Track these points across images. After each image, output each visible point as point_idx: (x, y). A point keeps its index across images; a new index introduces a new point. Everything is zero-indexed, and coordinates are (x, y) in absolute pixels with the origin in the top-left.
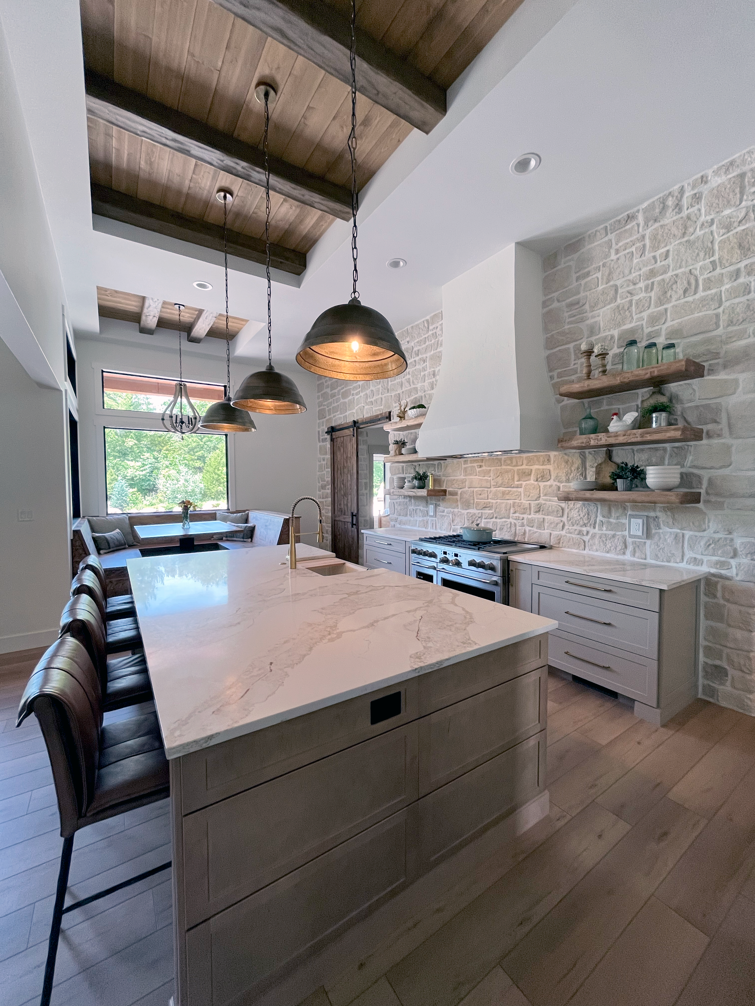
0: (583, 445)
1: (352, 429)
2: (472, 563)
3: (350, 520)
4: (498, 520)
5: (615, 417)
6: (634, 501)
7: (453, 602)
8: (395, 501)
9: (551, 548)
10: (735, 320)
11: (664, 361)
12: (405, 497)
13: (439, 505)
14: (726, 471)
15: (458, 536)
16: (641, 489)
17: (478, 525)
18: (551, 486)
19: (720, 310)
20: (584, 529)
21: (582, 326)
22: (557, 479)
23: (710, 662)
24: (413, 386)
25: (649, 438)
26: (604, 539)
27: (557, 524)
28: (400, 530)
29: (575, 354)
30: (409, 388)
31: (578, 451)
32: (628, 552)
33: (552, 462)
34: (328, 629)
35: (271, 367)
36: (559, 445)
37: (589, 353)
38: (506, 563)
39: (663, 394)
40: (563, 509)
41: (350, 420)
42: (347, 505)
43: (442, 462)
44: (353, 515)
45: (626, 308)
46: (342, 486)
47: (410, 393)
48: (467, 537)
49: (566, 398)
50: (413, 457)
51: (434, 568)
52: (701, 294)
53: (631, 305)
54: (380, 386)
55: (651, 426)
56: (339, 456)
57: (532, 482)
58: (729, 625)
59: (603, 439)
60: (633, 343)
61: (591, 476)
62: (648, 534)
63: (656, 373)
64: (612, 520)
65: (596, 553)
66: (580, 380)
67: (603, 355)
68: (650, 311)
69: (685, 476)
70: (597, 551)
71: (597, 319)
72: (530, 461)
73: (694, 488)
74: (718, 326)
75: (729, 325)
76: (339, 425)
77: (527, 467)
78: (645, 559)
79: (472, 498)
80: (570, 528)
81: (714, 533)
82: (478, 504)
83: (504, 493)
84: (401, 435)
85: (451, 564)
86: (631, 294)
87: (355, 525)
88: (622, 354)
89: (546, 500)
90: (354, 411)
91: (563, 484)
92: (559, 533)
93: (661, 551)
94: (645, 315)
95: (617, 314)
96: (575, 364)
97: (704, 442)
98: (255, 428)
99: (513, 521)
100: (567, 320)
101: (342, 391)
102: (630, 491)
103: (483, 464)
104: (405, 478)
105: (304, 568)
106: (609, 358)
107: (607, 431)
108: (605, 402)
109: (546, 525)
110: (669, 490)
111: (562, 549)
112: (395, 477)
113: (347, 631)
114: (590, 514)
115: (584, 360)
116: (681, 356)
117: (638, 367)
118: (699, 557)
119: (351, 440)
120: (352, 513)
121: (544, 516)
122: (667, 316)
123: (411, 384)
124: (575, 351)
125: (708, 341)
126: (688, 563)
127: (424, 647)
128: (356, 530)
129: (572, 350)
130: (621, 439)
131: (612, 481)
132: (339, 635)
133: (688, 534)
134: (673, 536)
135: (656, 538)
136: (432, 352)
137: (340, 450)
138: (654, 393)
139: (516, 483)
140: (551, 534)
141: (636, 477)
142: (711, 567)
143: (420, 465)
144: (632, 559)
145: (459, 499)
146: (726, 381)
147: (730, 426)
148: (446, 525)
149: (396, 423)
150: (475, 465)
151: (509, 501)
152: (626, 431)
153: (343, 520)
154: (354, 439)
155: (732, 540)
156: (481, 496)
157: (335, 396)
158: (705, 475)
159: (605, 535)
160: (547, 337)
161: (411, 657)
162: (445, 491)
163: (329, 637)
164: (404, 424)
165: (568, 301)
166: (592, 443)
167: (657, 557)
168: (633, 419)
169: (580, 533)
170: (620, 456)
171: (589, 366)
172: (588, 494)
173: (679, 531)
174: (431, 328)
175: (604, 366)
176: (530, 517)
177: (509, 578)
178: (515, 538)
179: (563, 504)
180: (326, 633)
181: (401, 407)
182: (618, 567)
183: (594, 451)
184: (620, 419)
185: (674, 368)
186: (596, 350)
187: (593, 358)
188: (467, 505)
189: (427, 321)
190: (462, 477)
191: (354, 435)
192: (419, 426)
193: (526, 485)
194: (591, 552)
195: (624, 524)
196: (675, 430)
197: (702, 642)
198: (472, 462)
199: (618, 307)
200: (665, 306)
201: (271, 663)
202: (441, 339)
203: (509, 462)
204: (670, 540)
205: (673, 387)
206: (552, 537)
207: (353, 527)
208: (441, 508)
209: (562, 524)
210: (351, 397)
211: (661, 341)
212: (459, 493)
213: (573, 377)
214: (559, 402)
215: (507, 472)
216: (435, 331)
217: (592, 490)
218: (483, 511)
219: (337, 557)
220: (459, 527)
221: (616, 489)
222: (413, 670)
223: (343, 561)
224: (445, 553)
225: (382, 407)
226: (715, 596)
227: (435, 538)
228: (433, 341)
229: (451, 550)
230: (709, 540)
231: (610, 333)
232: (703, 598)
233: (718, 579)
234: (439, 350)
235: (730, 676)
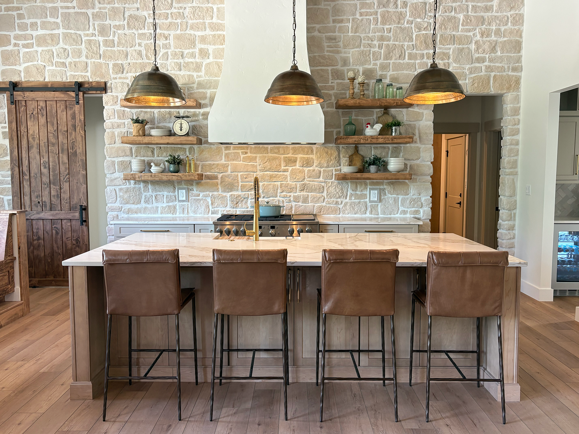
4: (266, 199)
5: (368, 126)
13: (192, 189)
14: (418, 162)
18: (314, 171)
20: (339, 200)
21: (338, 57)
22: (319, 165)
26: (353, 205)
27: (319, 198)
29: (332, 76)
32: (368, 212)
33: (314, 153)
40: (323, 187)
43: (194, 146)
44: (82, 209)
45: (367, 54)
52: (407, 61)
53: (370, 54)
57: (298, 167)
61: (344, 163)
62: (380, 200)
64: (357, 192)
65: (348, 216)
68: (381, 61)
70: (348, 213)
71: (348, 55)
72: (296, 151)
77: (293, 156)
78: (378, 215)
79: (236, 181)
80: (329, 200)
81: (413, 195)
82: (243, 186)
83: (271, 176)
86: (370, 46)
87: (85, 221)
88: (367, 84)
89: (310, 181)
91: (323, 169)
92: (320, 204)
93: (387, 209)
94: (378, 63)
95: (362, 56)
96: (332, 83)
97: (408, 145)
99: (281, 199)
100: (326, 50)
106: (356, 83)
109: (310, 200)
111: (323, 216)
114: (343, 189)
118: (406, 209)
120: (82, 206)
121: (308, 193)
122: (390, 67)
124: (332, 73)
126: (401, 214)
129: (330, 72)
133: (401, 197)
134: (393, 199)
135: (384, 201)
136: (180, 32)
138: (384, 113)
139: (283, 168)
140: (314, 206)
142: (412, 214)
144: (370, 216)
145: (219, 183)
151: (276, 183)
154: (79, 107)
155: (420, 198)
156: (247, 179)
158: (409, 164)
159: (354, 202)
167: (384, 213)
168: (380, 128)
169: (337, 203)
170: (363, 151)
173: (396, 196)
176: (296, 194)
179: (323, 183)
183: (347, 146)
184: (372, 127)
188: (230, 188)
190: (223, 162)
191: (77, 103)
193: (293, 170)
194: (344, 215)
195: (366, 194)
199: (362, 52)
200: (389, 61)
204: (391, 202)
206: (315, 208)
207: (83, 225)
208: (195, 192)
209: (323, 198)
211: (387, 81)
212: (220, 177)
213: (332, 92)
215: (274, 158)
230: (411, 200)
231: (357, 67)
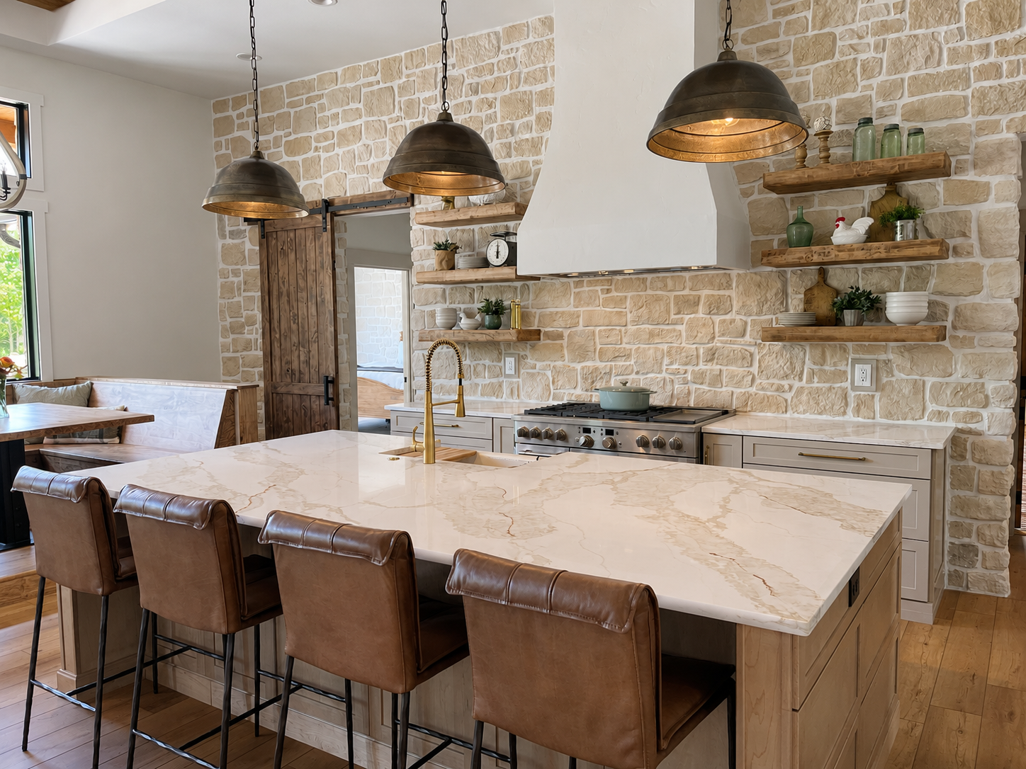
1: (319, 216)
3: (318, 391)
4: (641, 376)
5: (841, 223)
9: (735, 413)
10: (986, 109)
13: (525, 357)
14: (976, 300)
19: (969, 92)
20: (785, 383)
22: (744, 308)
26: (815, 394)
27: (743, 376)
31: (775, 269)
32: (850, 412)
33: (734, 285)
38: (699, 437)
39: (900, 196)
40: (751, 355)
42: (307, 361)
43: (530, 283)
44: (327, 382)
45: (848, 69)
52: (946, 67)
53: (855, 66)
57: (700, 315)
58: (979, 492)
59: (830, 253)
60: (868, 122)
61: (797, 307)
62: (878, 384)
64: (825, 367)
65: (804, 416)
68: (881, 78)
70: (805, 412)
71: (805, 79)
72: (696, 284)
73: (937, 321)
74: (965, 113)
75: (978, 114)
77: (692, 293)
78: (874, 418)
79: (591, 343)
82: (603, 351)
84: (441, 234)
86: (855, 50)
87: (332, 399)
89: (724, 342)
91: (752, 318)
92: (745, 390)
94: (875, 82)
95: (835, 76)
97: (951, 260)
99: (667, 376)
103: (613, 287)
106: (833, 139)
108: (817, 200)
109: (724, 380)
111: (752, 413)
114: (794, 361)
118: (944, 409)
119: (316, 237)
120: (327, 377)
121: (720, 367)
122: (903, 89)
125: (956, 130)
126: (931, 418)
128: (333, 410)
134: (911, 386)
138: (888, 192)
139: (673, 317)
140: (732, 393)
142: (959, 421)
145: (565, 344)
146: (975, 184)
147: (981, 240)
148: (539, 390)
150: (599, 288)
153: (298, 392)
154: (327, 235)
156: (609, 339)
158: (952, 303)
159: (817, 389)
162: (539, 332)
165: (760, 44)
166: (815, 259)
167: (888, 415)
168: (867, 228)
169: (780, 388)
170: (838, 278)
174: (504, 47)
176: (697, 369)
178: (671, 402)
179: (753, 349)
183: (801, 270)
184: (848, 226)
188: (582, 353)
189: (496, 34)
190: (571, 309)
191: (325, 229)
193: (691, 321)
195: (846, 372)
198: (590, 283)
199: (837, 65)
200: (901, 75)
203: (660, 284)
204: (906, 390)
205: (911, 186)
206: (735, 397)
207: (328, 404)
208: (530, 361)
209: (751, 376)
212: (566, 334)
215: (658, 299)
218: (612, 365)
221: (843, 325)
224: (587, 431)
226: (963, 458)
228: (508, 74)
230: (956, 387)
231: (826, 101)
232: (949, 463)
233: (967, 436)
235: (980, 555)
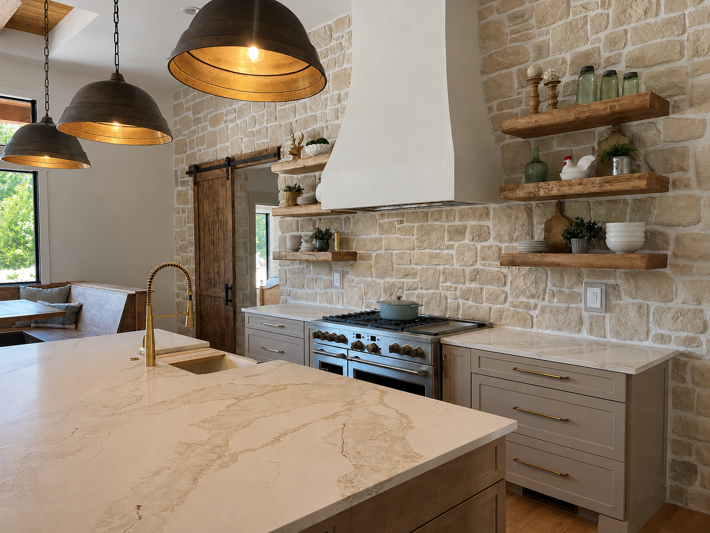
0: (532, 195)
1: (225, 169)
2: (394, 349)
3: (224, 294)
4: (424, 292)
5: (568, 161)
6: (591, 266)
7: (381, 402)
8: (286, 268)
9: (491, 326)
10: (700, 50)
11: (626, 94)
12: (301, 261)
13: (347, 273)
14: (695, 230)
15: (373, 313)
16: (599, 250)
17: (399, 298)
18: (490, 247)
19: (685, 37)
20: (532, 301)
21: (529, 46)
22: (499, 237)
23: (678, 458)
24: (310, 114)
25: (608, 187)
26: (555, 312)
27: (498, 295)
28: (295, 307)
29: (520, 81)
30: (306, 115)
31: (522, 203)
32: (584, 329)
33: (491, 216)
34: (217, 450)
35: (118, 76)
36: (502, 196)
37: (537, 79)
38: (439, 347)
39: (624, 135)
40: (505, 277)
41: (223, 156)
42: (218, 273)
43: (350, 216)
44: (227, 288)
45: (580, 25)
46: (211, 247)
47: (306, 122)
48: (385, 314)
49: (508, 136)
50: (313, 209)
51: (343, 356)
52: (663, 16)
53: (586, 23)
54: (264, 112)
55: (611, 173)
56: (206, 207)
57: (466, 241)
58: (699, 413)
59: (553, 188)
60: (589, 69)
61: (539, 234)
62: (607, 306)
63: (617, 108)
64: (564, 289)
65: (546, 332)
66: (525, 114)
67: (554, 83)
68: (608, 31)
69: (649, 234)
70: (547, 328)
71: (545, 38)
72: (463, 216)
73: (659, 249)
74: (682, 55)
75: (694, 56)
76: (206, 163)
77: (460, 223)
78: (605, 337)
79: (390, 263)
80: (514, 300)
81: (683, 303)
82: (398, 270)
83: (431, 257)
84: (295, 180)
85: (366, 351)
86: (586, 9)
87: (231, 301)
88: (577, 84)
90: (228, 144)
91: (506, 244)
92: (499, 306)
93: (623, 326)
94: (602, 35)
95: (569, 34)
96: (518, 94)
97: (671, 193)
98: (88, 163)
99: (443, 293)
100: (509, 37)
101: (209, 116)
102: (587, 253)
103: (404, 219)
104: (301, 237)
105: (166, 364)
106: (560, 88)
107: (558, 179)
108: (555, 142)
109: (484, 295)
110: (632, 251)
111: (505, 327)
112: (288, 235)
113: (245, 451)
114: (539, 282)
115: (530, 88)
116: (643, 89)
117: (595, 100)
118: (665, 332)
119: (223, 185)
120: (227, 285)
121: (482, 286)
122: (626, 39)
123: (308, 110)
124: (519, 77)
125: (671, 72)
126: (654, 340)
127: (355, 466)
128: (231, 309)
129: (515, 76)
130: (578, 189)
131: (565, 241)
132: (234, 458)
133: (654, 305)
134: (636, 308)
135: (617, 310)
136: (337, 69)
137: (208, 197)
138: (613, 132)
139: (447, 243)
140: (490, 308)
141: (594, 237)
142: (680, 345)
143: (320, 219)
144: (589, 337)
145: (373, 265)
146: (693, 121)
147: (698, 174)
148: (356, 299)
149: (289, 162)
150: (395, 219)
151: (437, 267)
152: (582, 179)
153: (213, 295)
154: (229, 182)
155: (701, 311)
156: (402, 261)
157: (200, 122)
158: (672, 233)
159: (557, 308)
160: (484, 58)
161: (339, 481)
162: (355, 254)
163: (219, 462)
164: (300, 163)
165: (510, 12)
166: (542, 193)
167: (617, 335)
168: (589, 165)
169: (527, 306)
170: (574, 210)
171: (537, 96)
172: (537, 258)
173: (643, 301)
174: (334, 36)
175: (555, 96)
176: (464, 287)
177: (442, 366)
178: (445, 314)
179: (505, 270)
180: (214, 456)
181: (294, 140)
182: (573, 347)
183: (543, 203)
184: (575, 164)
185: (637, 103)
186: (546, 77)
187: (541, 85)
188: (384, 272)
189: (329, 26)
190: (377, 235)
191: (228, 178)
192: (321, 167)
193: (460, 246)
194: (540, 331)
195: (580, 294)
196: (639, 178)
197: (670, 436)
198: (389, 216)
199: (571, 23)
200: (625, 27)
201: (139, 507)
202: (348, 52)
203: (437, 216)
204: (633, 314)
205: (635, 126)
206: (492, 312)
207: (227, 304)
208: (349, 277)
209: (504, 295)
210: (222, 125)
211: (621, 69)
212: (374, 256)
213: (517, 110)
214: (499, 140)
215: (435, 228)
216: (339, 41)
217: (541, 252)
218: (405, 280)
219: (213, 346)
220: (375, 301)
221: (571, 252)
222: (344, 500)
223: (223, 353)
224: (358, 336)
225: (268, 140)
226: (684, 380)
227: (344, 317)
228: (337, 55)
229: (367, 332)
230: (677, 312)
231: (561, 56)
232: (671, 383)
233: (687, 359)
234: (345, 66)
235: (699, 473)
